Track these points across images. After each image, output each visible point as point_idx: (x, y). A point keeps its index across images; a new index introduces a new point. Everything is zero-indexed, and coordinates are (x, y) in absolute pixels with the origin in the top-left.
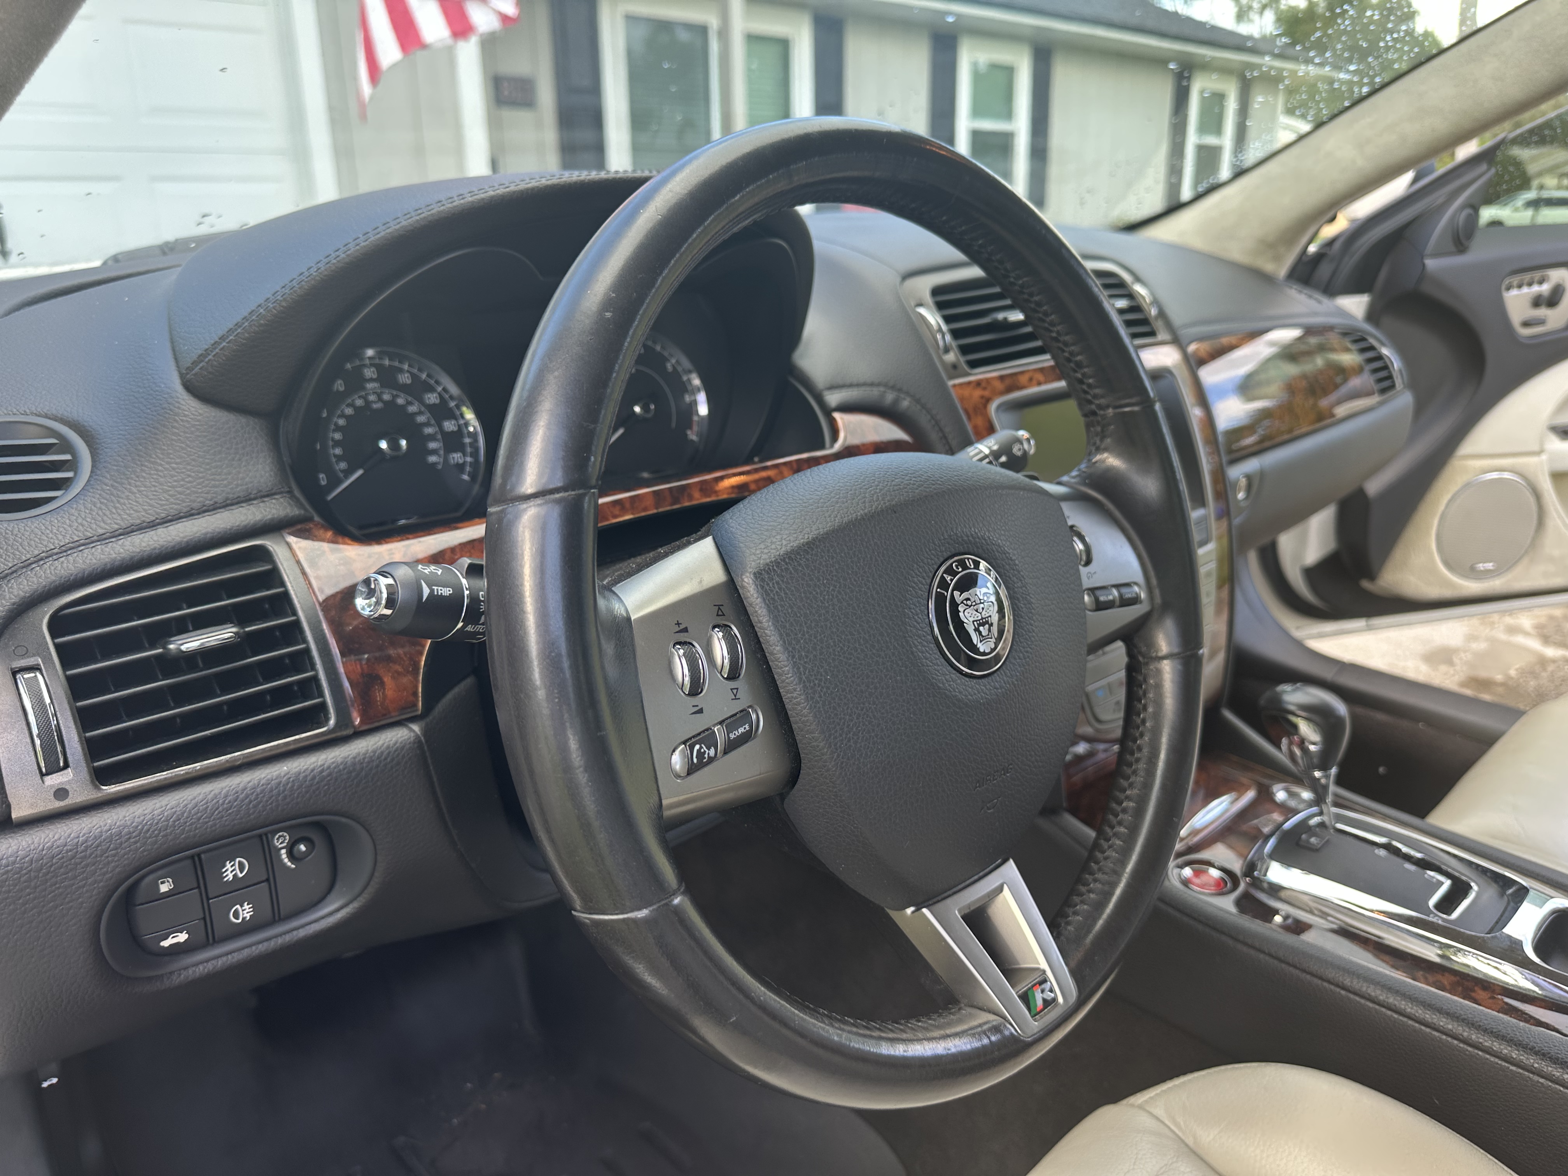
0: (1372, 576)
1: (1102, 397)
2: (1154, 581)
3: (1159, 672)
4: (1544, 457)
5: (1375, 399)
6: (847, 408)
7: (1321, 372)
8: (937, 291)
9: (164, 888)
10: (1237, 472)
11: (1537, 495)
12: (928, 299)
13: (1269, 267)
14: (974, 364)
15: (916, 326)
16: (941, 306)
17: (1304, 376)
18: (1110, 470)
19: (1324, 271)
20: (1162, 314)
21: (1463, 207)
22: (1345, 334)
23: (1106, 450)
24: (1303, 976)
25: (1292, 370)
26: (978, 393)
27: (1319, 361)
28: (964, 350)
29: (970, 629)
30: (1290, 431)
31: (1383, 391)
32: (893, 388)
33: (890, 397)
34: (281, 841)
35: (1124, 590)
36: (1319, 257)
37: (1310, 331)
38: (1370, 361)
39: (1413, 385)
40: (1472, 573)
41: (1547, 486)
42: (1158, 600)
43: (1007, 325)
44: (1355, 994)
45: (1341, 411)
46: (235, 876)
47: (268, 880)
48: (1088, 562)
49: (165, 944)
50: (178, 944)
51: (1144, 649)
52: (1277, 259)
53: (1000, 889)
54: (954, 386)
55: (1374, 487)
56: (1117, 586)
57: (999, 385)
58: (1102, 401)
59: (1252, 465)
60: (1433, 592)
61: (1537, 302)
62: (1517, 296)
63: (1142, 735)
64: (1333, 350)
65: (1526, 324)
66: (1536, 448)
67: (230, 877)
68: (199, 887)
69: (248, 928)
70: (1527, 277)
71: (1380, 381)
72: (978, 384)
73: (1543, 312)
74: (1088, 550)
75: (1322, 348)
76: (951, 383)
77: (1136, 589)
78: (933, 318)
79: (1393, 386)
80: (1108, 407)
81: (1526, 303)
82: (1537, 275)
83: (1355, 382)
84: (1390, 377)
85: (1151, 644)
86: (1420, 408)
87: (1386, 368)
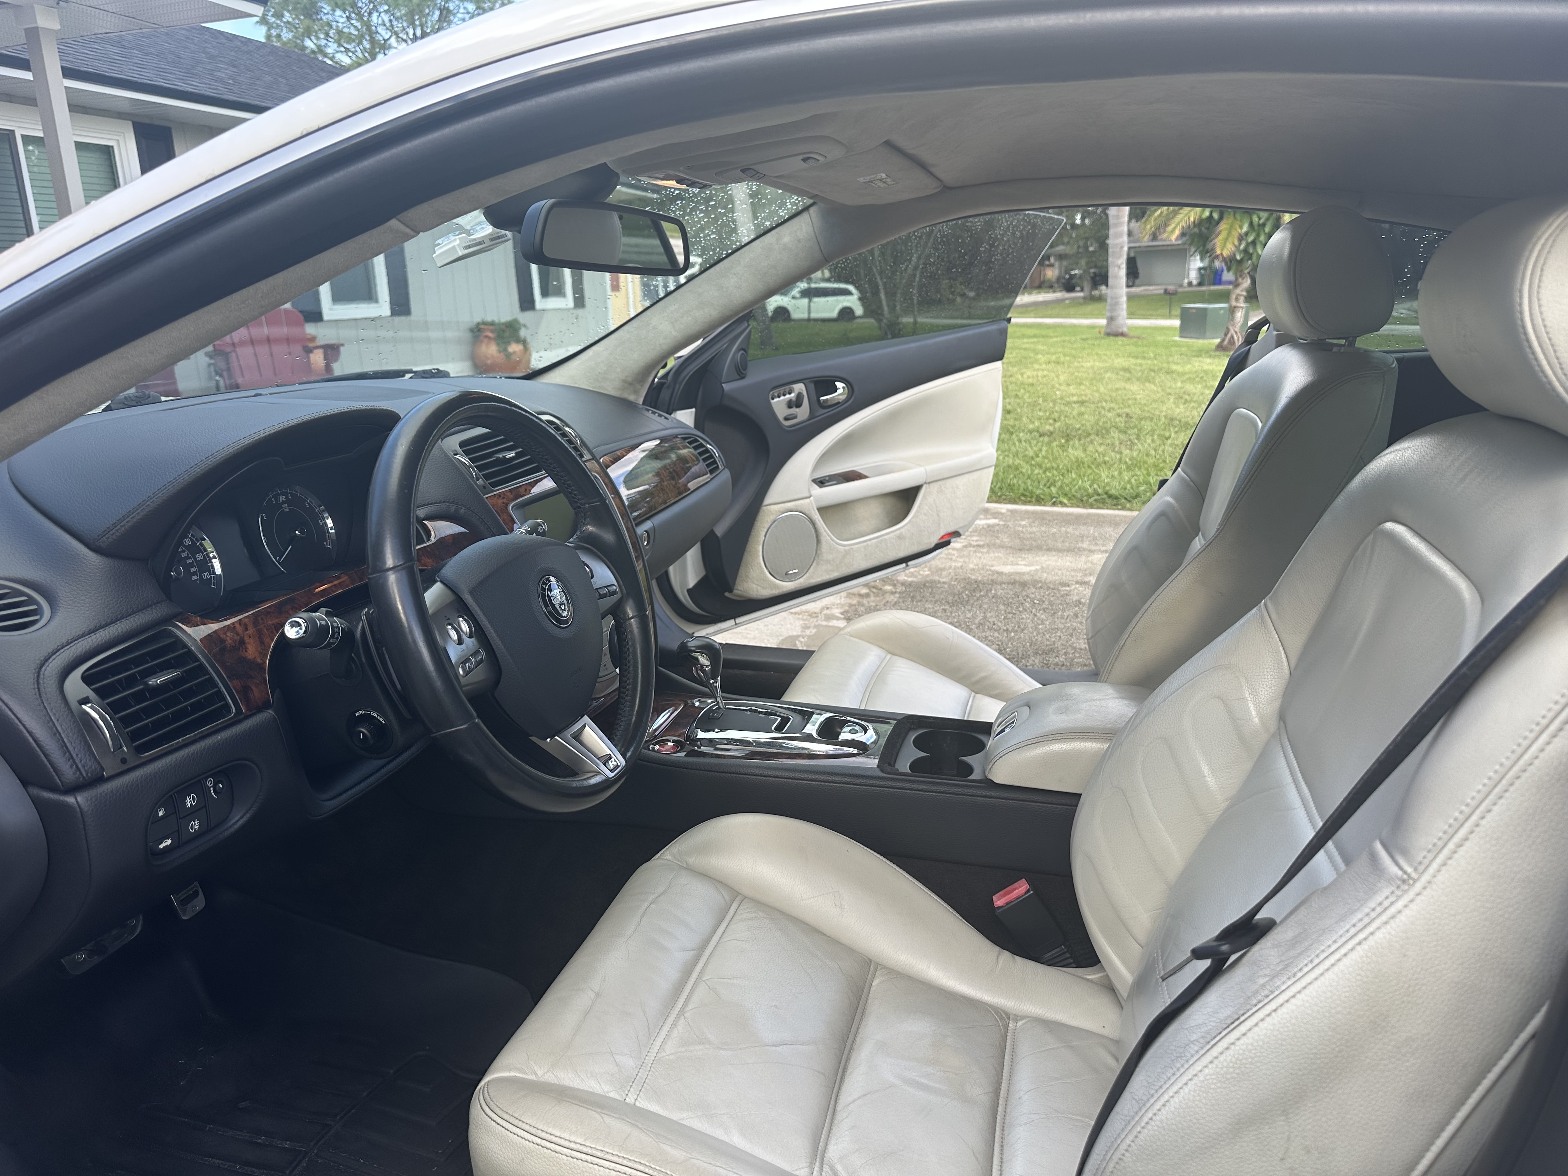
0: (731, 591)
1: (582, 499)
2: (621, 583)
3: (630, 625)
4: (812, 498)
5: (708, 477)
6: (432, 518)
7: (674, 463)
8: (462, 444)
9: (161, 814)
10: (641, 530)
11: (813, 524)
12: (460, 450)
13: (632, 398)
14: (495, 485)
15: (455, 467)
16: (467, 453)
17: (665, 467)
18: (591, 533)
19: (665, 394)
20: (582, 441)
21: (739, 350)
22: (684, 439)
23: (588, 524)
24: (722, 775)
25: (657, 464)
26: (500, 501)
27: (673, 456)
28: (487, 477)
29: (557, 607)
30: (665, 502)
31: (711, 472)
32: (452, 503)
33: (453, 508)
34: (210, 783)
35: (610, 588)
36: (661, 385)
37: (663, 440)
38: (701, 454)
39: (727, 466)
40: (786, 577)
41: (817, 517)
42: (625, 591)
43: (505, 461)
44: (745, 774)
45: (692, 485)
46: (191, 804)
47: (205, 806)
48: (592, 577)
49: (161, 846)
50: (167, 846)
51: (622, 616)
52: (636, 392)
53: (584, 726)
54: (487, 498)
55: (720, 530)
56: (606, 587)
57: (510, 496)
58: (582, 501)
59: (648, 525)
60: (766, 593)
61: (790, 404)
62: (778, 401)
63: (629, 656)
64: (679, 449)
65: (786, 419)
66: (807, 495)
67: (189, 805)
68: (176, 812)
69: (199, 834)
70: (781, 390)
71: (708, 466)
72: (499, 495)
73: (794, 410)
74: (591, 570)
75: (672, 448)
76: (485, 497)
77: (614, 587)
78: (465, 460)
79: (717, 467)
80: (586, 503)
81: (784, 406)
82: (787, 388)
83: (695, 469)
84: (715, 462)
85: (625, 613)
86: (735, 480)
87: (711, 457)
